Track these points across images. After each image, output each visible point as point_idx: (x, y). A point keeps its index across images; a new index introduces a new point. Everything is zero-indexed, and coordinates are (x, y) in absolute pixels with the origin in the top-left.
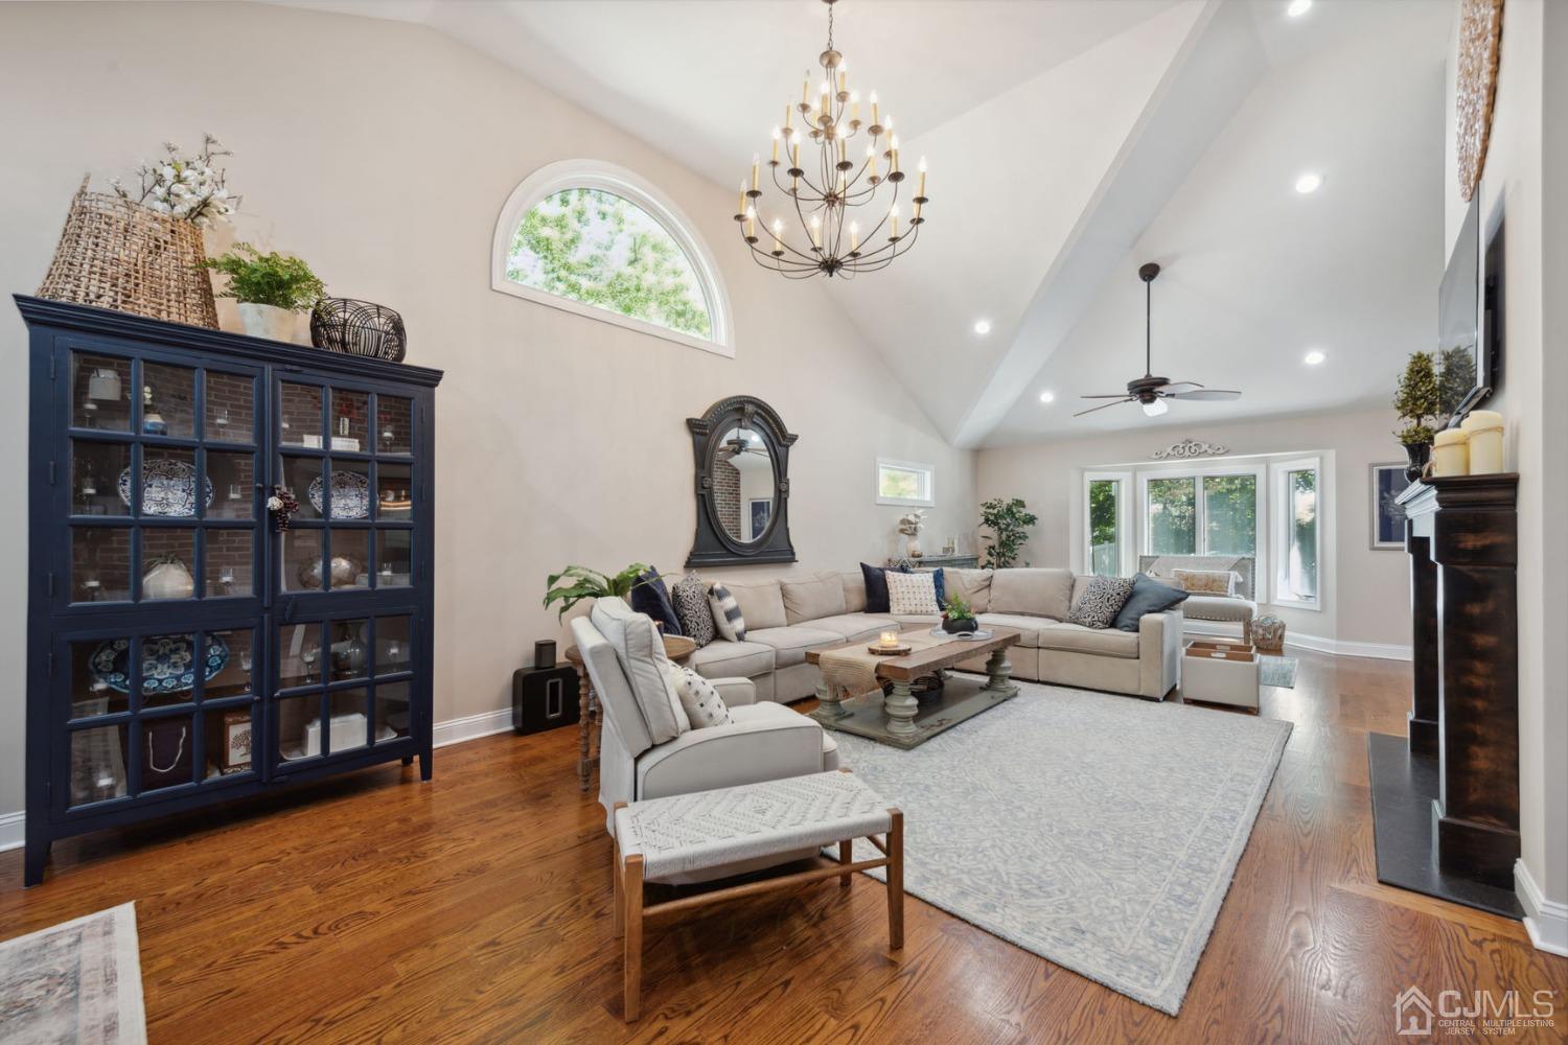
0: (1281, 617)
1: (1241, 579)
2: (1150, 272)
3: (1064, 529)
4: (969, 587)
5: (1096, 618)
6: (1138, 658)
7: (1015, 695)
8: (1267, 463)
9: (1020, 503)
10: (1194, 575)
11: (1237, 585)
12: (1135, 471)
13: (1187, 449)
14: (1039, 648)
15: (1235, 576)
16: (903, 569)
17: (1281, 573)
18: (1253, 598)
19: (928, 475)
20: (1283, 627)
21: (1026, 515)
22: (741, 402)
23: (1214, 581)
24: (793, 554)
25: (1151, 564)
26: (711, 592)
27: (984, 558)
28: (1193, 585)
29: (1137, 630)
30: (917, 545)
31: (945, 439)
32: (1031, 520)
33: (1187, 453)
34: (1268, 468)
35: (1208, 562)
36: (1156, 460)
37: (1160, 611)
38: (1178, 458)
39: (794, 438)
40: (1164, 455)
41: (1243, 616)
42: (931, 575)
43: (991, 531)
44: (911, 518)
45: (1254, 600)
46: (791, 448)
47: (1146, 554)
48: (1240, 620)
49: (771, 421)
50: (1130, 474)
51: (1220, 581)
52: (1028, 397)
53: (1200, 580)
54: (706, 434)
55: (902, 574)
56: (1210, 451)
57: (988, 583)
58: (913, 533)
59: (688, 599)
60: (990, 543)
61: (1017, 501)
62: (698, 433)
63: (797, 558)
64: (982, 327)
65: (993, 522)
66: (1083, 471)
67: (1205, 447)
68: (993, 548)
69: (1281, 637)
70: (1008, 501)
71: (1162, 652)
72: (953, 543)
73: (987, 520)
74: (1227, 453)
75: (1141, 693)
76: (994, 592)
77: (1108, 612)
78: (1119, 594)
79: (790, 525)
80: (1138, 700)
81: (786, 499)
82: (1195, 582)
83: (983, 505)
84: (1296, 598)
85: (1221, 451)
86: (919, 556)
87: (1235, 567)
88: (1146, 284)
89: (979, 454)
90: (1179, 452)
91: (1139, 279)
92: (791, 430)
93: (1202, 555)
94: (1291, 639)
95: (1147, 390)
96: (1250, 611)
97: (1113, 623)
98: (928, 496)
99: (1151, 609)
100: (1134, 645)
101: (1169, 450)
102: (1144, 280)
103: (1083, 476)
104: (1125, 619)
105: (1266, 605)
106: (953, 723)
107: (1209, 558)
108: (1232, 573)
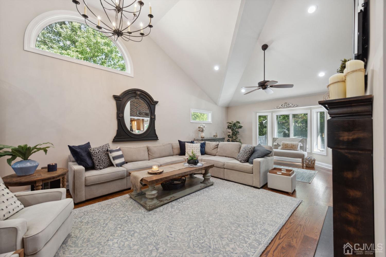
0: (314, 157)
1: (302, 145)
2: (265, 47)
3: (251, 130)
4: (211, 147)
5: (242, 159)
6: (253, 173)
7: (212, 185)
8: (311, 109)
9: (238, 122)
10: (288, 144)
11: (301, 147)
12: (272, 112)
13: (285, 105)
14: (224, 168)
15: (300, 144)
16: (192, 142)
17: (315, 143)
18: (306, 151)
19: (210, 114)
20: (314, 160)
21: (239, 126)
22: (134, 91)
23: (294, 146)
24: (157, 137)
25: (276, 140)
26: (107, 151)
27: (227, 138)
28: (287, 147)
29: (253, 164)
30: (203, 135)
31: (216, 103)
32: (241, 127)
33: (285, 107)
34: (311, 111)
35: (293, 140)
36: (276, 109)
37: (262, 157)
38: (283, 108)
39: (157, 102)
40: (279, 107)
41: (302, 156)
42: (200, 144)
43: (230, 131)
44: (202, 127)
45: (306, 152)
46: (156, 105)
47: (275, 137)
48: (301, 158)
49: (148, 97)
50: (270, 114)
51: (295, 146)
52: (238, 91)
53: (289, 145)
54: (121, 100)
55: (192, 144)
56: (292, 106)
57: (217, 146)
58: (202, 131)
59: (95, 153)
60: (229, 134)
61: (237, 122)
62: (117, 100)
63: (158, 139)
64: (216, 68)
65: (230, 128)
66: (256, 113)
67: (291, 105)
68: (230, 135)
69: (314, 164)
70: (235, 121)
71: (260, 172)
72: (217, 134)
73: (228, 127)
74: (297, 106)
75: (253, 186)
76: (219, 149)
77: (246, 157)
78: (249, 151)
79: (156, 129)
80: (252, 188)
81: (154, 121)
82: (288, 146)
83: (228, 123)
84: (319, 151)
85: (296, 106)
86: (203, 138)
87: (300, 141)
88: (264, 51)
89: (228, 108)
90: (283, 106)
91: (262, 50)
92: (155, 99)
93: (292, 138)
94: (317, 164)
95: (263, 85)
96: (304, 155)
97: (247, 161)
98: (210, 120)
99: (259, 156)
100: (251, 169)
101: (280, 106)
102: (263, 50)
103: (256, 114)
104: (250, 160)
105: (311, 153)
106: (176, 198)
107: (293, 139)
108: (299, 143)
